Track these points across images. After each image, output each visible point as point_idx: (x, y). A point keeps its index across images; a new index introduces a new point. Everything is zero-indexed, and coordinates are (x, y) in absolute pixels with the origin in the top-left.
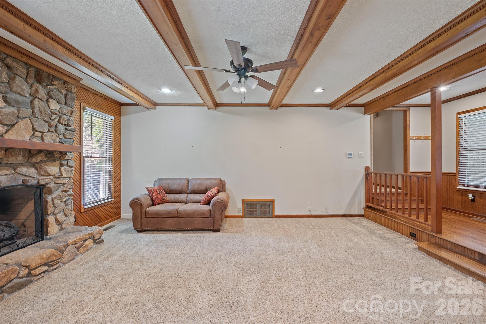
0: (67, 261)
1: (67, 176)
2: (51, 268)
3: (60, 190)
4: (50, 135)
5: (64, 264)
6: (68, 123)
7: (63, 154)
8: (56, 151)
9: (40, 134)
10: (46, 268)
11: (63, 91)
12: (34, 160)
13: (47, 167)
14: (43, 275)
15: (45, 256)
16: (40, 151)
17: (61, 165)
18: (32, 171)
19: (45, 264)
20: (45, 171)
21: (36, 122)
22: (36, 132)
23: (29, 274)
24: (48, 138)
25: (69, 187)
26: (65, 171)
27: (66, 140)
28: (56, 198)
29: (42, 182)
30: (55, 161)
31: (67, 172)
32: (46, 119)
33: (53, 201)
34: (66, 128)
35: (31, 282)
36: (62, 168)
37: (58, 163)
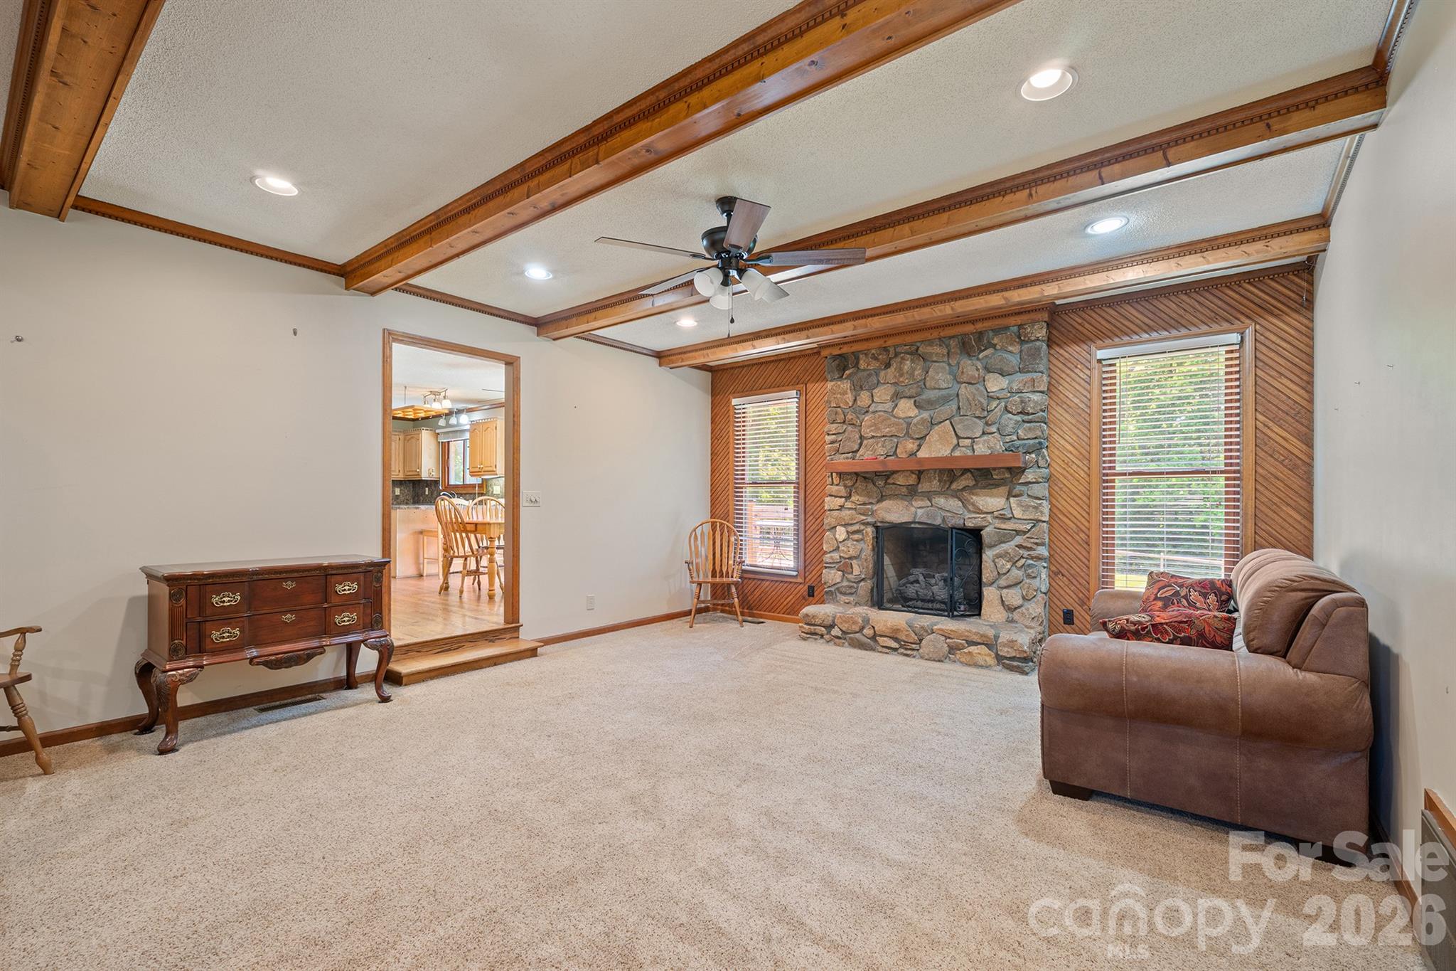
0: (927, 657)
1: (1025, 518)
2: (902, 650)
3: (1013, 543)
4: (985, 441)
5: (922, 658)
6: (1023, 409)
7: (1017, 471)
8: (994, 469)
9: (968, 442)
10: (894, 645)
11: (1010, 348)
12: (954, 486)
13: (974, 498)
14: (887, 651)
15: (889, 624)
16: (965, 471)
17: (1010, 495)
18: (953, 504)
19: (896, 640)
20: (973, 504)
21: (961, 422)
22: (960, 440)
23: (874, 638)
24: (981, 446)
25: (1032, 540)
26: (1020, 505)
27: (1020, 442)
28: (999, 556)
29: (970, 524)
30: (997, 486)
31: (1026, 508)
32: (978, 413)
33: (993, 561)
34: (1023, 421)
35: (873, 649)
36: (1012, 500)
37: (1003, 490)
